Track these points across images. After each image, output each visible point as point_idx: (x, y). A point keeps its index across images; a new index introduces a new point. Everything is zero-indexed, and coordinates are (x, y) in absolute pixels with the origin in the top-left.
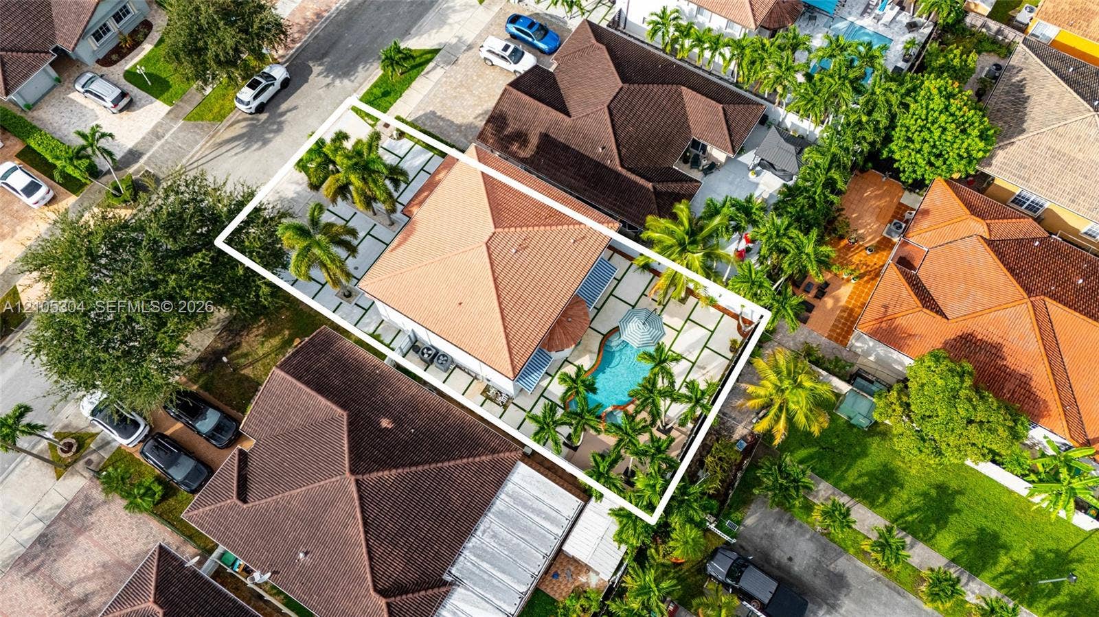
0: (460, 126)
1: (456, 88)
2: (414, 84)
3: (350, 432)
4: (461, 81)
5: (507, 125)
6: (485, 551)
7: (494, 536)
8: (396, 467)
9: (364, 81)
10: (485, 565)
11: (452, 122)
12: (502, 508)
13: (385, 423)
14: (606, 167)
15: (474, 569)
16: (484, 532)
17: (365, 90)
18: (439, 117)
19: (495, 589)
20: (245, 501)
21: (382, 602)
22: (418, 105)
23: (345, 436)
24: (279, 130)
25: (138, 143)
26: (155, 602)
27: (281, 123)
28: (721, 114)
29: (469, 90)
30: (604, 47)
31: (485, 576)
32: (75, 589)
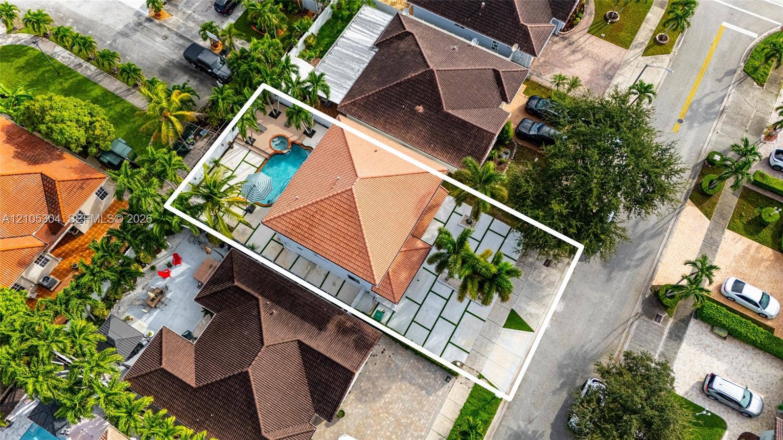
0: (403, 378)
1: (411, 423)
2: (451, 427)
3: (440, 98)
4: (407, 432)
5: (354, 340)
6: (357, 62)
7: (353, 69)
8: (409, 79)
9: (498, 428)
10: (357, 56)
11: (410, 383)
12: (349, 82)
13: (420, 109)
14: (270, 300)
15: (363, 54)
16: (359, 70)
17: (496, 417)
18: (422, 388)
19: (351, 47)
20: (494, 70)
21: (407, 29)
22: (443, 401)
23: (442, 96)
24: (561, 367)
25: (678, 348)
26: (526, 26)
27: (561, 375)
28: (164, 360)
29: (398, 421)
30: (263, 434)
31: (356, 52)
32: (581, 56)
